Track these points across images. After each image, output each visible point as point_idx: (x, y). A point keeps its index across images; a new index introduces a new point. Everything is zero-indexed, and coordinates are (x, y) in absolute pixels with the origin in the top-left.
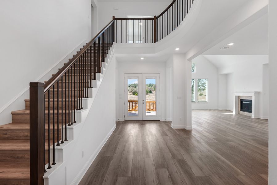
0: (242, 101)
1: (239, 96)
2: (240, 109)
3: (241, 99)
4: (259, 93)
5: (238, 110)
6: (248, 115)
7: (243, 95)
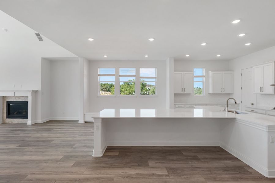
0: (9, 104)
1: (3, 97)
2: (5, 115)
3: (7, 102)
4: (36, 92)
5: (3, 117)
6: (20, 123)
7: (14, 95)
